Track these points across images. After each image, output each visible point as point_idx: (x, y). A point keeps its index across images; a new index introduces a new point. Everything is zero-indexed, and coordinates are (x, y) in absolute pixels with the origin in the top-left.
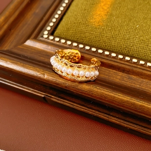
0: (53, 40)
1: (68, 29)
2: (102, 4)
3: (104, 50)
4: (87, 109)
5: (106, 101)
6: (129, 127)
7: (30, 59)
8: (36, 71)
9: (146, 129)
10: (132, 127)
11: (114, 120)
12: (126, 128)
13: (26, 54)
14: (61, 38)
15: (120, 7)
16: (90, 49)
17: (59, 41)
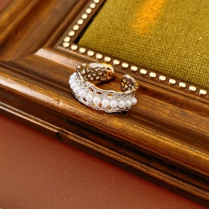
0: (77, 51)
1: (99, 37)
2: (151, 3)
3: (149, 70)
4: (117, 154)
5: (145, 146)
7: (42, 76)
8: (48, 95)
9: (201, 191)
10: (180, 186)
11: (155, 173)
12: (173, 186)
13: (36, 69)
14: (88, 49)
15: (177, 9)
16: (129, 67)
17: (85, 53)
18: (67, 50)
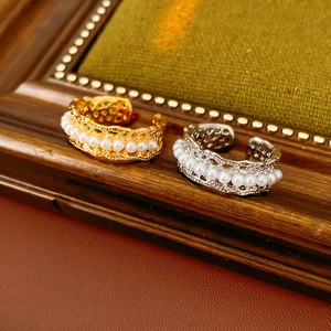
0: (76, 82)
1: (107, 60)
2: (178, 8)
3: (181, 101)
4: (143, 222)
5: (177, 201)
6: (229, 256)
7: (26, 122)
8: (36, 144)
9: (263, 261)
10: (233, 257)
11: (197, 243)
12: (223, 258)
13: (17, 113)
14: (91, 78)
15: (215, 12)
16: (153, 99)
17: (88, 85)
18: (61, 83)
